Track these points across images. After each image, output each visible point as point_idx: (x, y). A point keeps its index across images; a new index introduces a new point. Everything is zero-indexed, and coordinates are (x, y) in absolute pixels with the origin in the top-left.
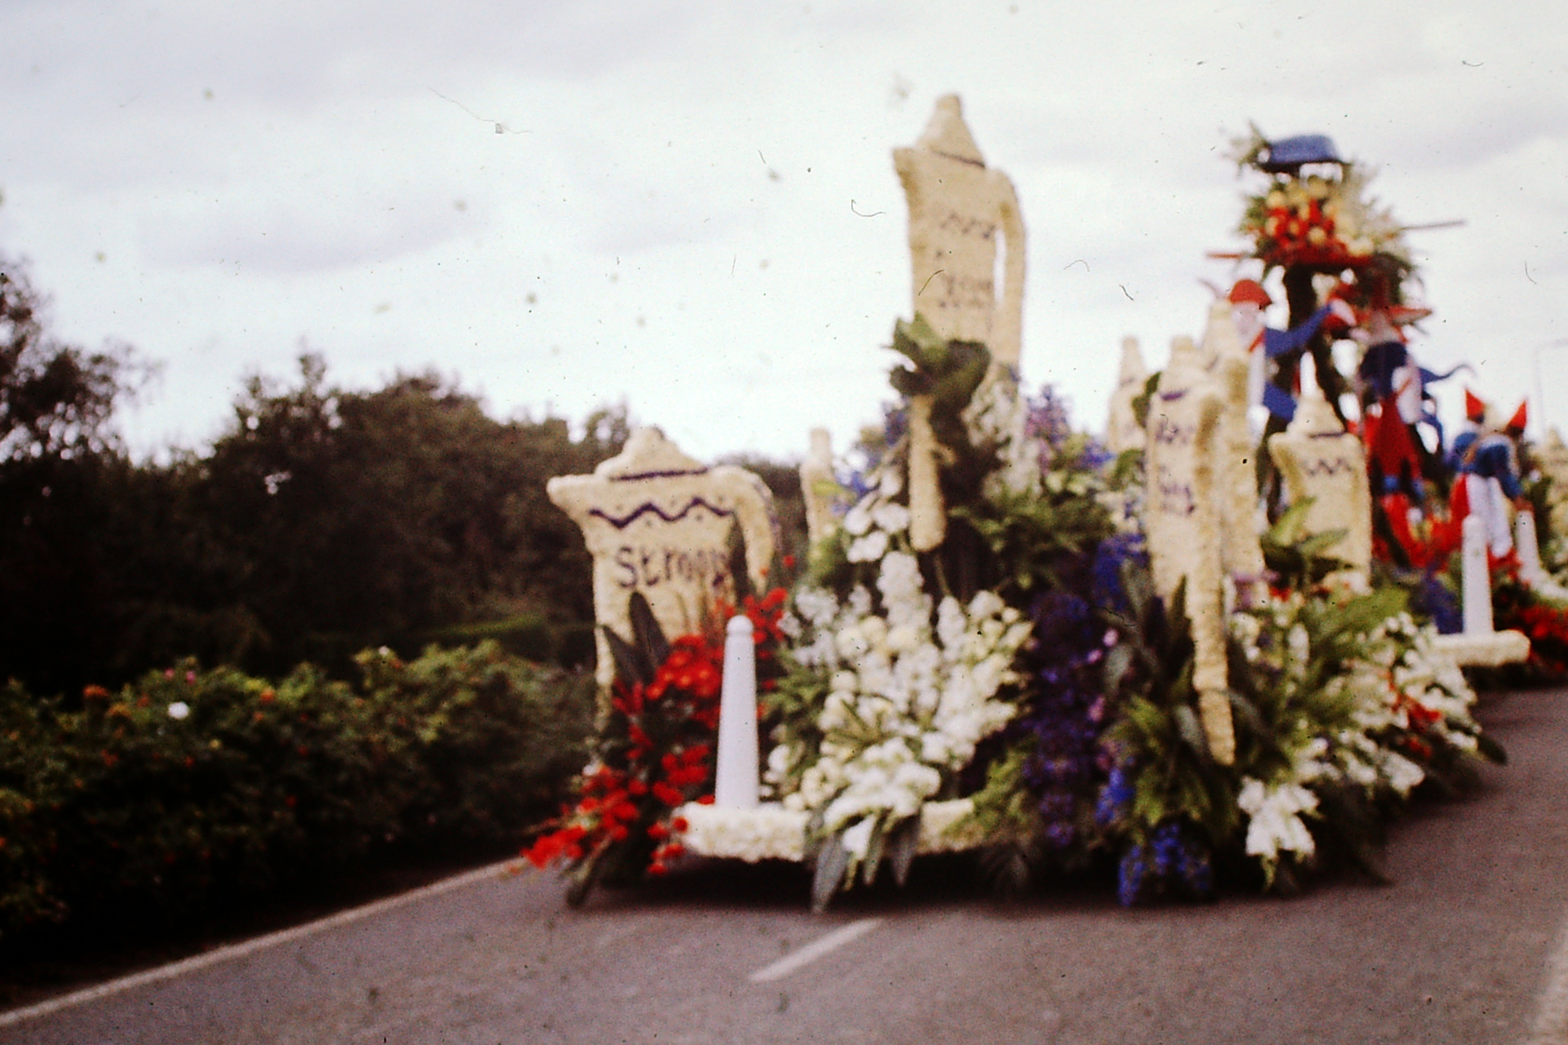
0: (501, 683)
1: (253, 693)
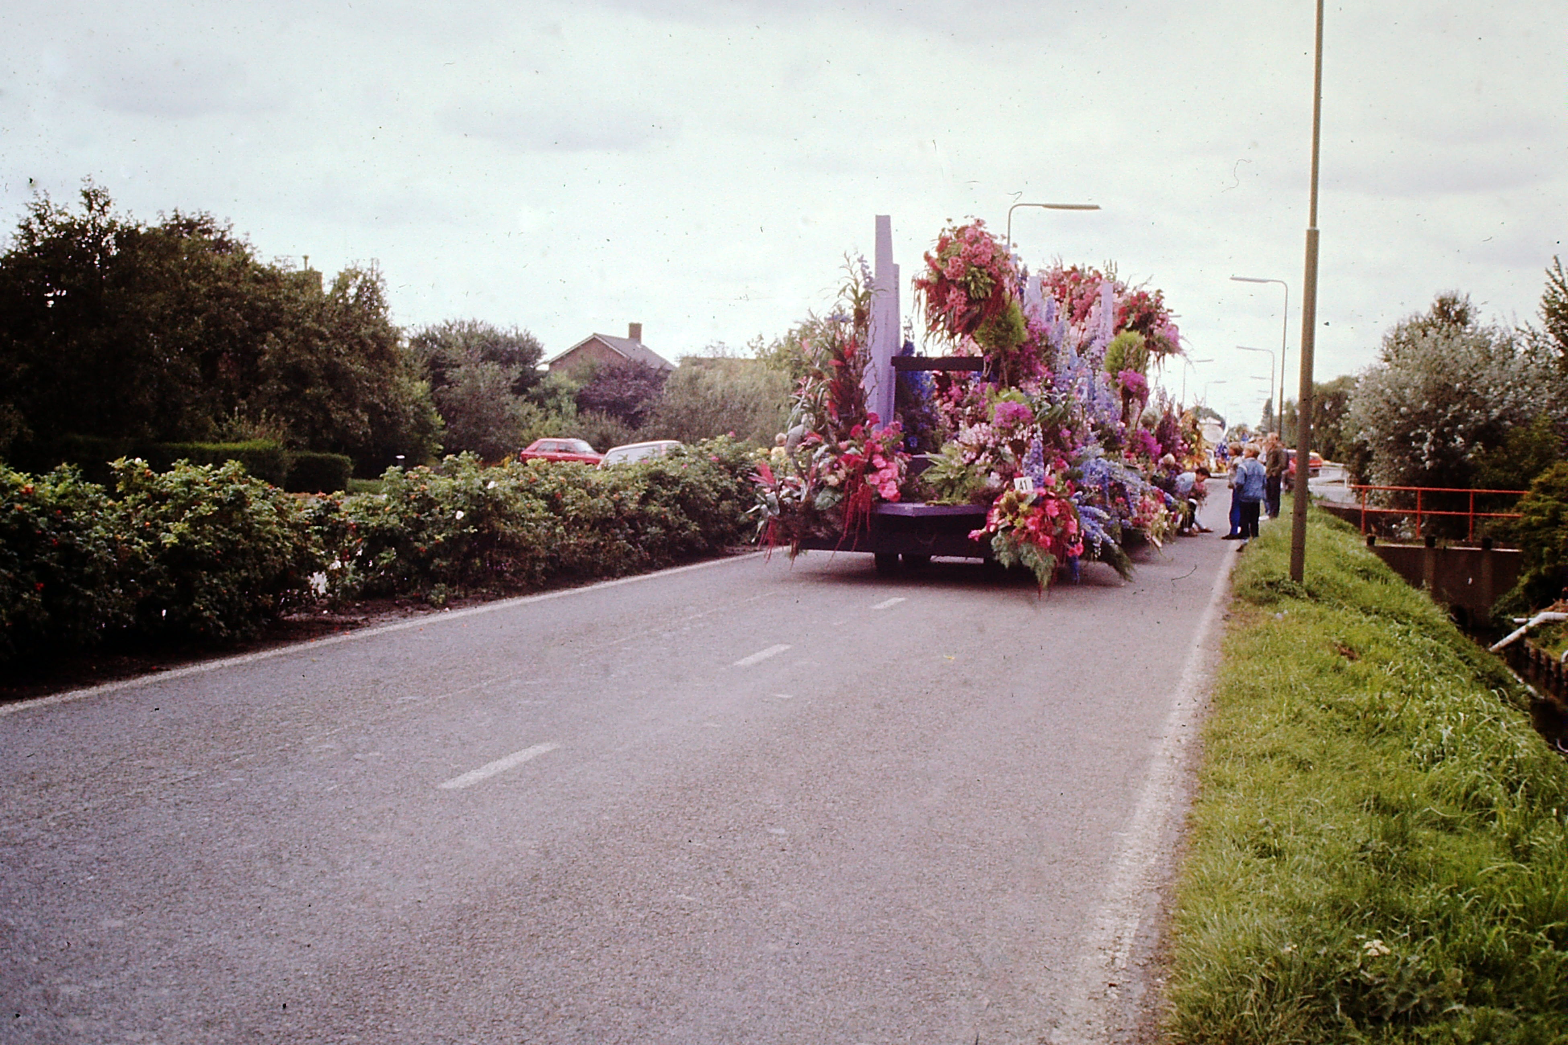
0: (240, 499)
1: (15, 486)
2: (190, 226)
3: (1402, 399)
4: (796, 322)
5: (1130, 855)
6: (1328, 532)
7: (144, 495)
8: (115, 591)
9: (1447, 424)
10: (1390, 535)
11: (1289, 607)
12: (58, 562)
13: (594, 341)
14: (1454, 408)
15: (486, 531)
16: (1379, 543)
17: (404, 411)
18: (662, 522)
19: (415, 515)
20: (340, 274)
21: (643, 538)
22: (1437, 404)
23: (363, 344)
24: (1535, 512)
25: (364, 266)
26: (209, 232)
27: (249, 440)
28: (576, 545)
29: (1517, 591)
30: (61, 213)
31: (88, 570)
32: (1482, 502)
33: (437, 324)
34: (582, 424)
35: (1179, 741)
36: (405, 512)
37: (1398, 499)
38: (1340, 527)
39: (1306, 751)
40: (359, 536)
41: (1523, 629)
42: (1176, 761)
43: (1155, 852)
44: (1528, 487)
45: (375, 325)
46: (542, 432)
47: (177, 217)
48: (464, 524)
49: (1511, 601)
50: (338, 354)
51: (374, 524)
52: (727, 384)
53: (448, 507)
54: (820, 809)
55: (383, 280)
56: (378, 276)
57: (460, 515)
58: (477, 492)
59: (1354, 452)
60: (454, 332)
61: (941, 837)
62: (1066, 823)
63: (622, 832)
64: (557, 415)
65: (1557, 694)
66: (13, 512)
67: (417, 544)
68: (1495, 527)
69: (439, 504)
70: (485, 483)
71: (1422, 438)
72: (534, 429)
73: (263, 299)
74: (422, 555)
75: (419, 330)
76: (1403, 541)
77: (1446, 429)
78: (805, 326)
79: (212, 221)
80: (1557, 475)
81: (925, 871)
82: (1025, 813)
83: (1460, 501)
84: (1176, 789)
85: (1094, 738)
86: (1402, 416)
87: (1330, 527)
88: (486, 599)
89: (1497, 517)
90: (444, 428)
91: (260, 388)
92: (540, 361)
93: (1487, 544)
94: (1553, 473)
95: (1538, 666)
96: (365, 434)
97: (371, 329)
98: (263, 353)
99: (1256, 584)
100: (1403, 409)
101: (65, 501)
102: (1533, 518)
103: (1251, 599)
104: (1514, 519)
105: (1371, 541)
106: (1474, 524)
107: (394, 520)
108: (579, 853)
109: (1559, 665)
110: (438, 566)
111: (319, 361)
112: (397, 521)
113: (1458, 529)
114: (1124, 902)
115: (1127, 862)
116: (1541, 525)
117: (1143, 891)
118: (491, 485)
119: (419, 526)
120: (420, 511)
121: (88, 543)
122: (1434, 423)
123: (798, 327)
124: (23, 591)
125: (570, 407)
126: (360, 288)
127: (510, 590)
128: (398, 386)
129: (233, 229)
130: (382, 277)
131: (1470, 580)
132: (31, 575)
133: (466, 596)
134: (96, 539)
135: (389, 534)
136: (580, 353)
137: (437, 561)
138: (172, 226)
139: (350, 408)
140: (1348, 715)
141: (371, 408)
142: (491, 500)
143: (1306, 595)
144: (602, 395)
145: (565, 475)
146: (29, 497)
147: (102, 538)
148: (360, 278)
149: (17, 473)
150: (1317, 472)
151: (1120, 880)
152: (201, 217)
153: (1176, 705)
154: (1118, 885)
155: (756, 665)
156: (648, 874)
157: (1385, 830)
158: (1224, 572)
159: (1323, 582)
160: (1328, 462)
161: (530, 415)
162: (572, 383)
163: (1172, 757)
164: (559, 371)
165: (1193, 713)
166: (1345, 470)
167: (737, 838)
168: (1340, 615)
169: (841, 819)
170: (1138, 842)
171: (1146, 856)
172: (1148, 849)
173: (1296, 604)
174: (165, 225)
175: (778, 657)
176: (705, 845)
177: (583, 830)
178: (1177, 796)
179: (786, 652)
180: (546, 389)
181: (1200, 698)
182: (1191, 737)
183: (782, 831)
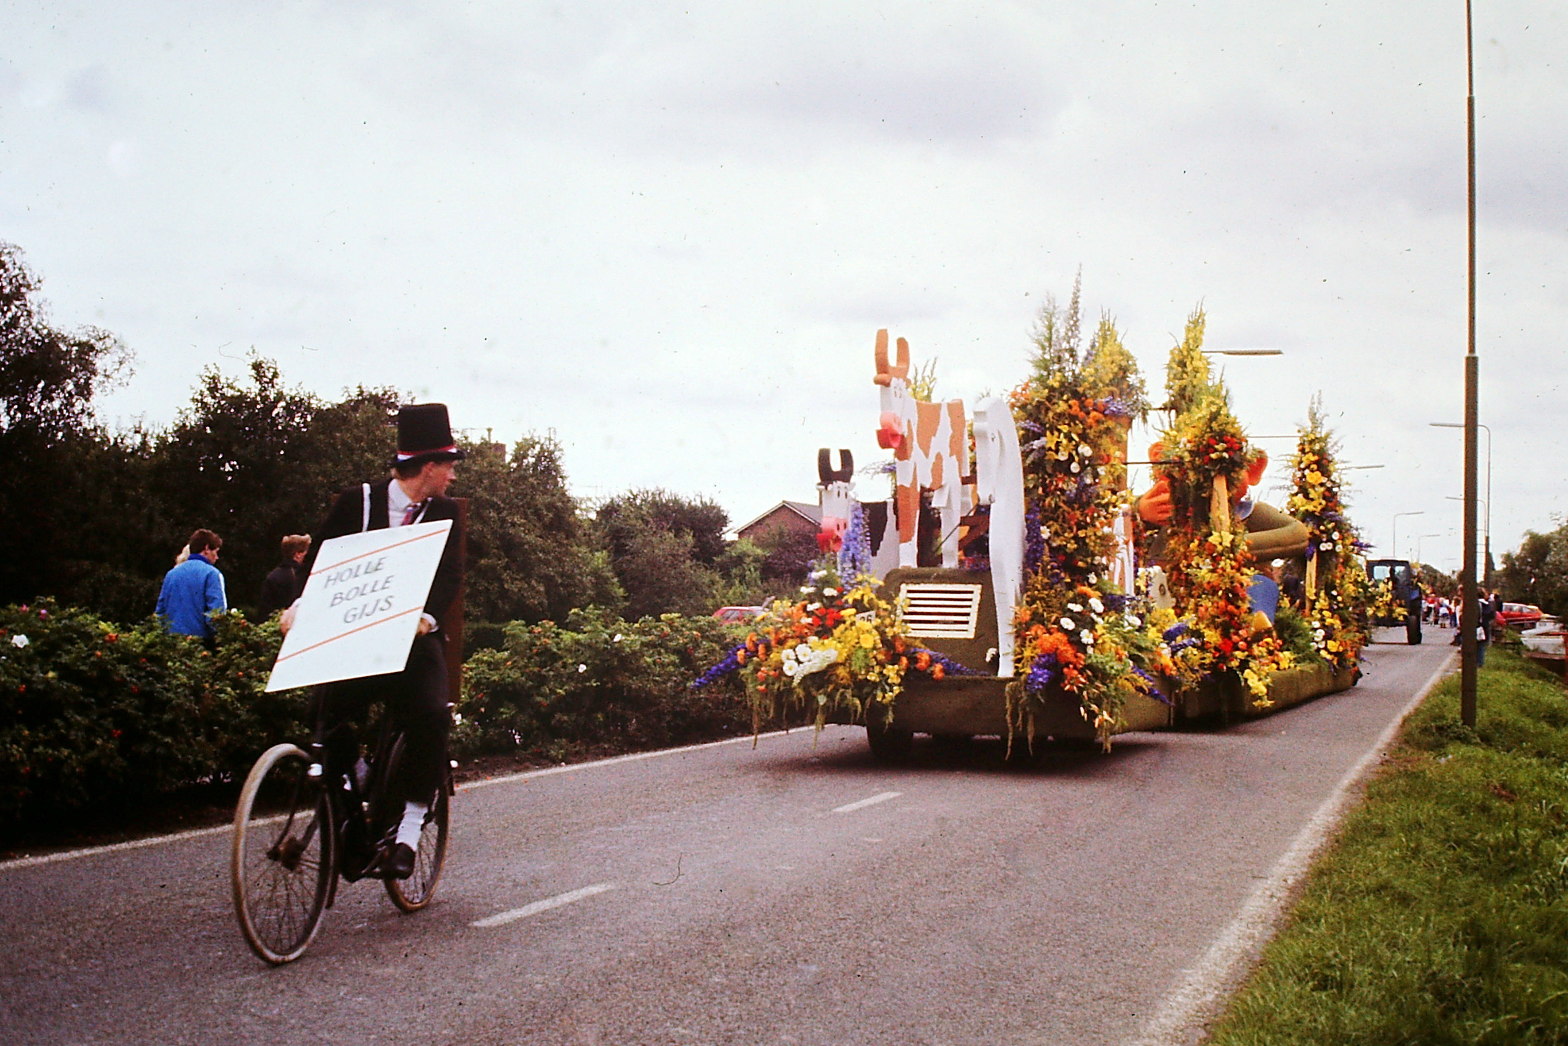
1: (101, 634)
2: (375, 400)
5: (1186, 991)
7: (237, 645)
8: (199, 738)
11: (1455, 752)
12: (137, 708)
13: (784, 508)
15: (610, 685)
17: (581, 581)
19: (536, 669)
20: (517, 444)
23: (537, 513)
25: (541, 435)
28: (706, 699)
30: (230, 386)
31: (167, 717)
33: (621, 494)
34: (766, 592)
35: (1285, 881)
36: (526, 666)
38: (1542, 676)
39: (1413, 887)
42: (1275, 900)
43: (1217, 988)
45: (553, 495)
46: (725, 601)
47: (361, 393)
48: (585, 677)
50: (513, 524)
51: (496, 678)
53: (570, 661)
54: (864, 946)
55: (561, 450)
56: (555, 445)
57: (582, 668)
58: (603, 646)
60: (638, 502)
62: (1129, 960)
64: (741, 583)
66: (92, 659)
67: (539, 699)
69: (561, 658)
70: (612, 636)
72: (717, 597)
74: (543, 709)
75: (603, 502)
79: (396, 395)
81: (953, 1006)
82: (1088, 951)
84: (1264, 928)
85: (1193, 878)
88: (607, 754)
90: (626, 599)
92: (725, 529)
96: (541, 604)
97: (548, 499)
99: (1426, 728)
101: (153, 650)
103: (1418, 745)
107: (515, 674)
110: (559, 721)
111: (494, 533)
112: (518, 675)
114: (1161, 1038)
115: (1180, 998)
117: (1188, 1026)
118: (618, 638)
119: (542, 680)
120: (542, 665)
121: (168, 690)
124: (97, 737)
125: (753, 574)
126: (538, 457)
127: (634, 746)
128: (574, 555)
130: (560, 446)
132: (108, 722)
133: (587, 750)
134: (178, 686)
135: (510, 689)
136: (768, 521)
137: (558, 716)
138: (356, 401)
139: (527, 578)
140: (1476, 852)
141: (547, 580)
142: (616, 655)
143: (1478, 740)
144: (788, 563)
145: (700, 629)
146: (110, 645)
147: (183, 685)
148: (538, 447)
149: (105, 621)
150: (1533, 626)
151: (1166, 1017)
152: (385, 393)
153: (1295, 846)
154: (1162, 1020)
155: (857, 811)
156: (651, 1008)
157: (1469, 962)
158: (1398, 720)
159: (1498, 726)
160: (1547, 615)
161: (713, 583)
162: (759, 551)
163: (1272, 896)
164: (744, 541)
165: (1310, 853)
166: (1559, 621)
167: (762, 974)
168: (1507, 758)
169: (883, 955)
170: (1201, 979)
171: (1204, 993)
172: (1210, 985)
173: (1464, 749)
174: (349, 402)
175: (883, 804)
176: (724, 981)
177: (603, 965)
178: (1262, 933)
179: (894, 799)
180: (731, 557)
181: (1324, 840)
182: (1301, 877)
183: (814, 968)
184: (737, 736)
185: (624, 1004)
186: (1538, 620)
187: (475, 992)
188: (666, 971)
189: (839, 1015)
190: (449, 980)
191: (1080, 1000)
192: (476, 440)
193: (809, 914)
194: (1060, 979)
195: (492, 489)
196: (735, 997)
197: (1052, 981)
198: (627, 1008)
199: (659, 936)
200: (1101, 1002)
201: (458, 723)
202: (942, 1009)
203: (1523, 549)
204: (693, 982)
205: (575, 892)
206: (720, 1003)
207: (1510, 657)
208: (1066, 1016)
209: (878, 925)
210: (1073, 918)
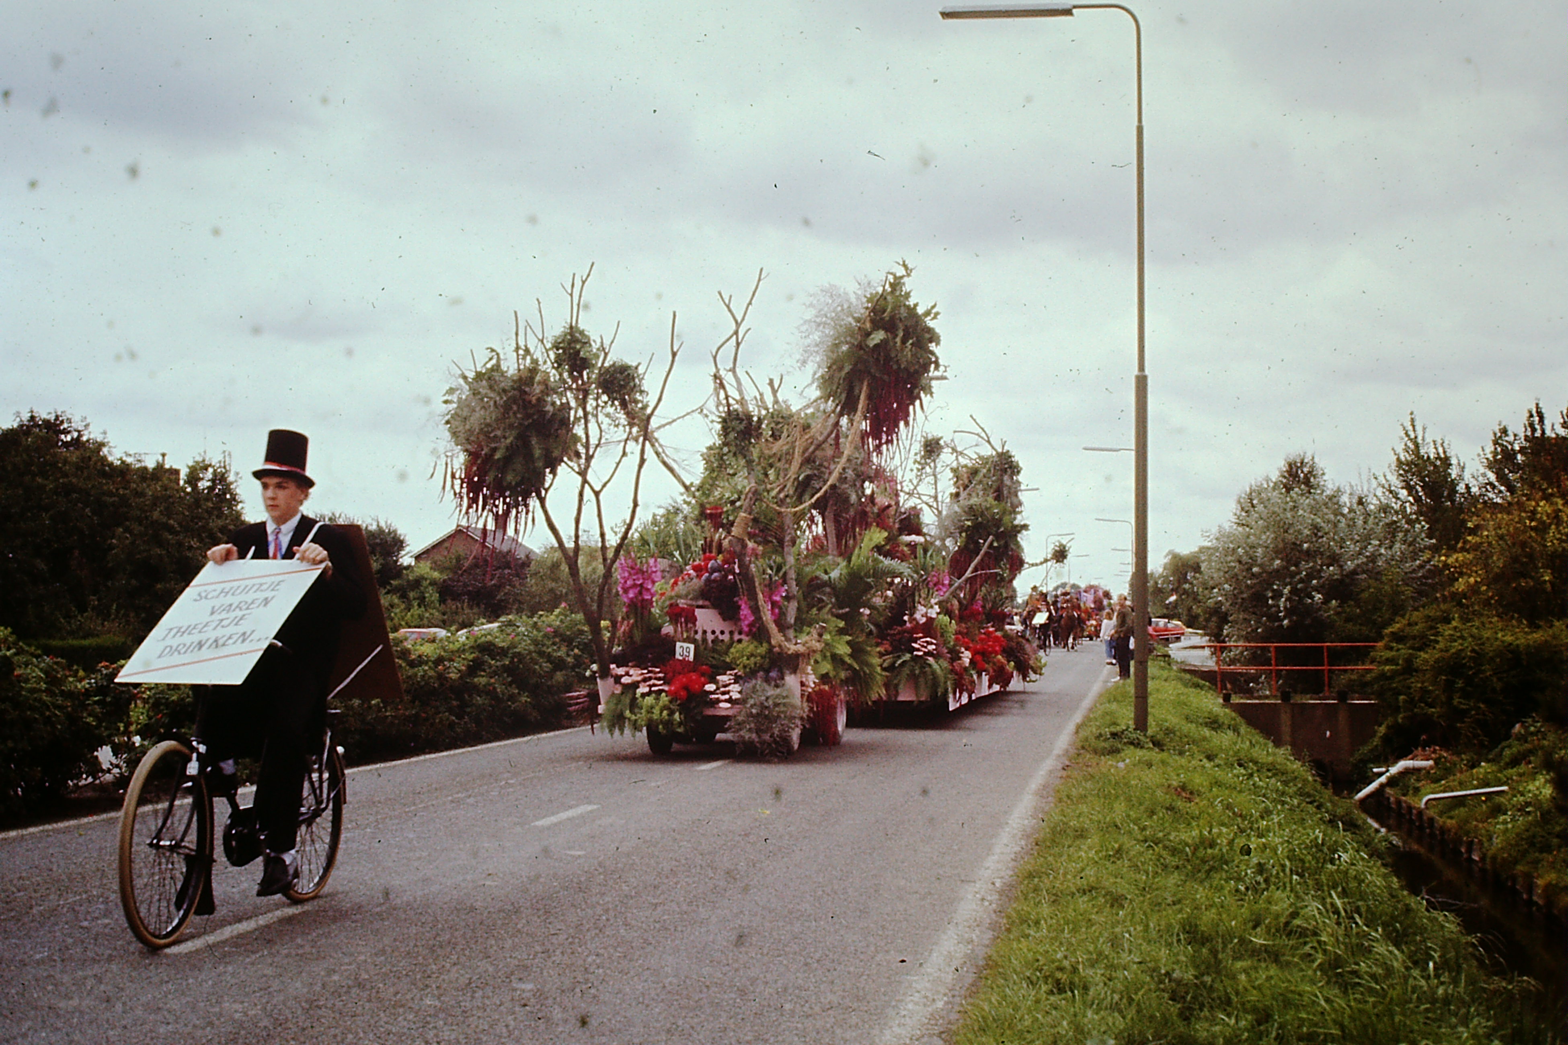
2: (47, 425)
3: (1253, 559)
4: (660, 507)
5: (916, 999)
6: (1182, 689)
9: (1301, 581)
10: (1249, 693)
11: (1132, 755)
13: (460, 533)
14: (1305, 566)
16: (1235, 700)
18: (489, 691)
20: (190, 468)
21: (468, 710)
22: (1288, 562)
24: (1388, 661)
25: (215, 458)
26: (66, 432)
27: (97, 635)
29: (1376, 741)
32: (1337, 656)
34: (444, 614)
35: (993, 885)
37: (1257, 658)
38: (1197, 686)
39: (1123, 887)
40: (161, 711)
41: (1383, 779)
42: (987, 903)
43: (945, 995)
44: (1380, 637)
45: (228, 520)
46: (403, 623)
47: (33, 418)
49: (1371, 751)
50: (190, 548)
51: (175, 698)
52: (590, 569)
54: (580, 962)
55: (234, 473)
56: (229, 469)
59: (1211, 615)
61: (707, 987)
62: (852, 969)
63: (347, 992)
64: (419, 606)
65: (1419, 841)
68: (1350, 680)
71: (1278, 595)
72: (396, 620)
73: (111, 494)
76: (1259, 698)
77: (1299, 586)
78: (669, 511)
79: (69, 421)
80: (1410, 625)
81: (680, 1023)
82: (809, 960)
83: (1314, 656)
84: (981, 932)
85: (902, 883)
86: (1253, 575)
87: (1186, 685)
89: (1353, 670)
91: (109, 584)
92: (403, 553)
93: (1342, 697)
94: (1405, 622)
95: (1399, 815)
97: (223, 523)
98: (111, 547)
99: (1101, 735)
100: (1255, 570)
102: (1387, 667)
103: (1095, 751)
104: (1370, 671)
105: (1227, 698)
106: (1330, 678)
108: (290, 1016)
109: (1420, 813)
113: (1315, 685)
115: (910, 1006)
116: (1395, 674)
117: (923, 1036)
122: (1288, 580)
123: (661, 512)
125: (432, 595)
126: (213, 481)
129: (91, 428)
130: (234, 469)
131: (1328, 733)
136: (447, 544)
138: (28, 426)
140: (1174, 852)
143: (1151, 745)
144: (465, 585)
148: (211, 470)
150: (1178, 639)
151: (899, 1025)
152: (57, 417)
153: (997, 850)
154: (896, 1030)
155: (556, 825)
156: (362, 1035)
157: (1194, 961)
158: (1071, 727)
159: (1169, 731)
160: (1190, 630)
161: (392, 606)
162: (436, 575)
163: (983, 899)
164: (422, 564)
165: (1013, 856)
166: (1206, 635)
167: (477, 995)
168: (1183, 761)
169: (601, 971)
170: (928, 985)
171: (934, 1000)
172: (938, 992)
173: (1139, 753)
174: (21, 426)
175: (582, 816)
176: (437, 1003)
177: (305, 990)
178: (982, 937)
179: (591, 812)
180: (408, 581)
181: (1023, 843)
182: (1007, 879)
183: (529, 986)
184: (425, 753)
185: (333, 1031)
186: (1183, 634)
187: (168, 1023)
188: (374, 995)
189: (562, 1036)
190: (139, 1012)
191: (810, 1012)
192: (151, 464)
193: (519, 931)
194: (785, 990)
195: (169, 512)
196: (450, 1020)
197: (778, 993)
198: (335, 1036)
199: (362, 958)
200: (830, 1012)
201: (137, 745)
202: (668, 1025)
203: (1165, 569)
204: (402, 1006)
205: (270, 915)
206: (435, 1028)
207: (1163, 668)
208: (797, 1028)
209: (593, 938)
210: (788, 927)
